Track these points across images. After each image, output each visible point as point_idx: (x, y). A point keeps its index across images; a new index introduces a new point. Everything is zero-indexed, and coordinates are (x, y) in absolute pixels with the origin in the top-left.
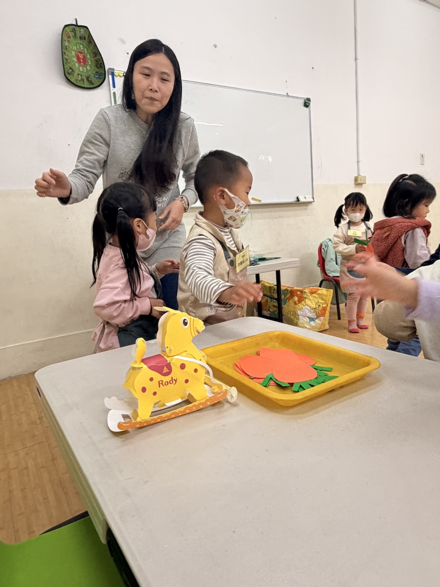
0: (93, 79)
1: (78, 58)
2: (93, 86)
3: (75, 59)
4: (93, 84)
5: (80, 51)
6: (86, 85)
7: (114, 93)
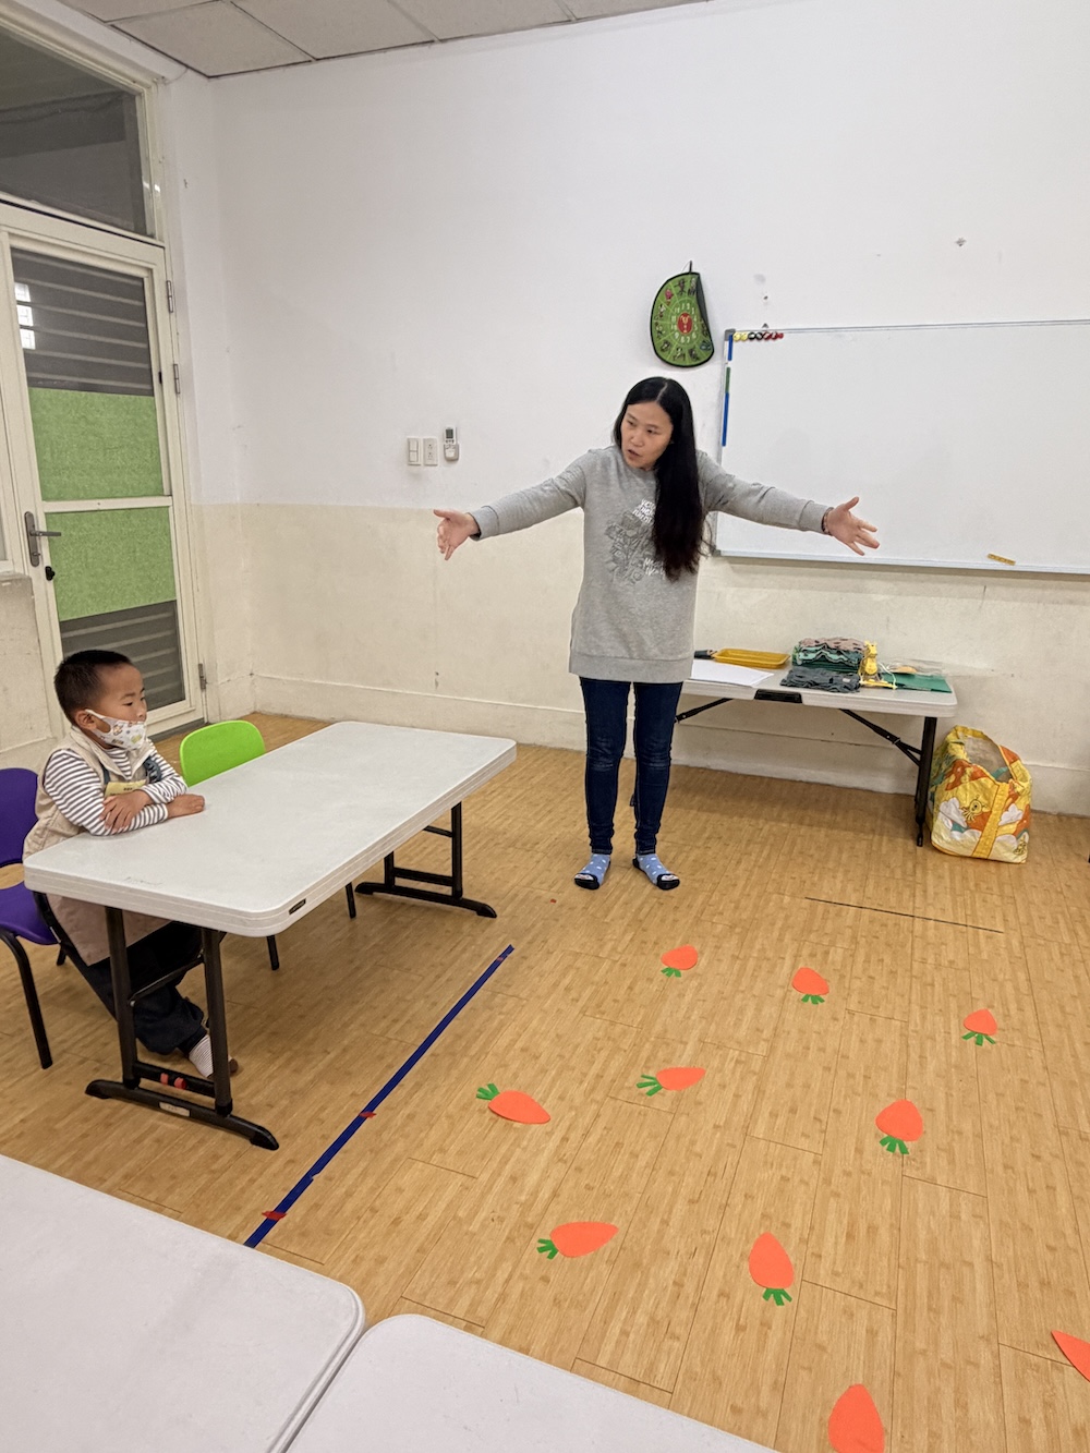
0: (698, 351)
1: (680, 324)
2: (698, 362)
3: (676, 327)
4: (698, 359)
5: (685, 312)
6: (688, 361)
7: (728, 370)
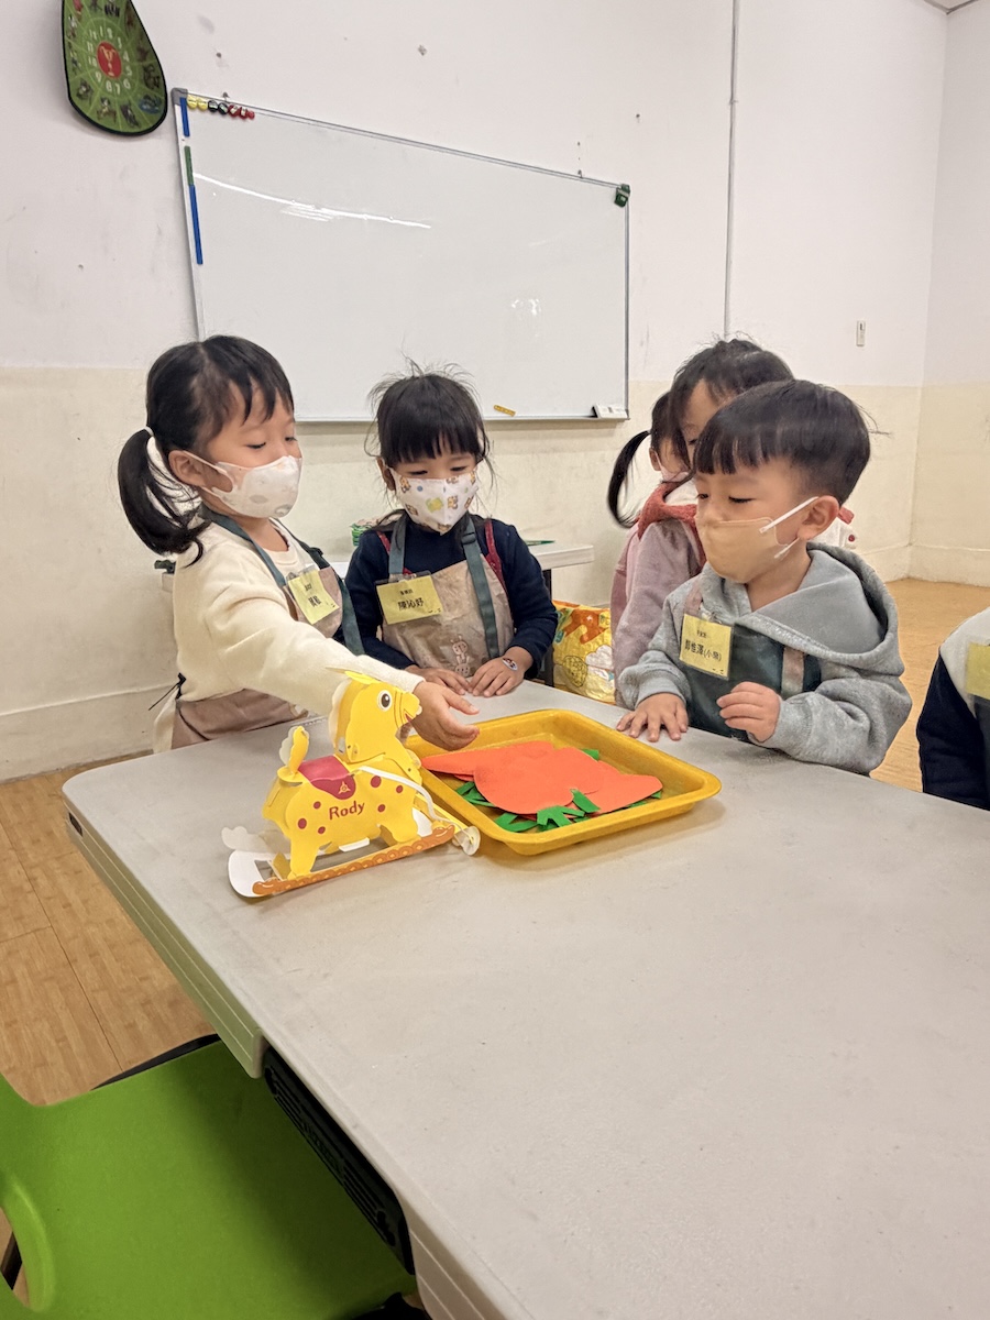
0: (135, 110)
1: (102, 60)
2: (136, 130)
3: (95, 63)
4: (137, 124)
5: (106, 41)
6: (121, 125)
7: (187, 150)
